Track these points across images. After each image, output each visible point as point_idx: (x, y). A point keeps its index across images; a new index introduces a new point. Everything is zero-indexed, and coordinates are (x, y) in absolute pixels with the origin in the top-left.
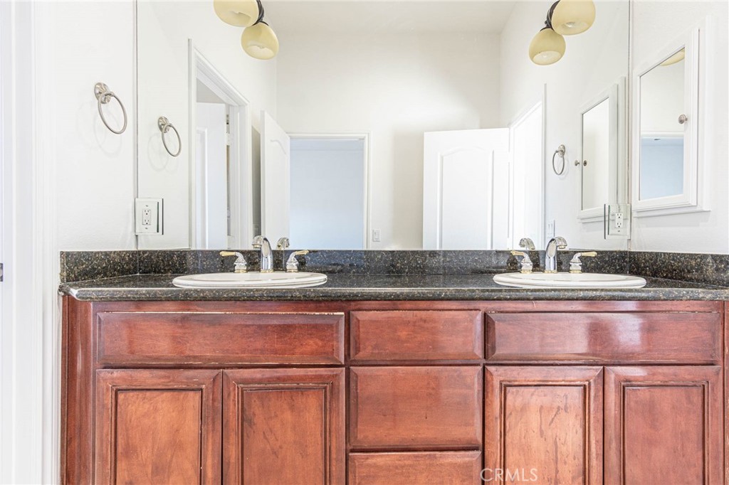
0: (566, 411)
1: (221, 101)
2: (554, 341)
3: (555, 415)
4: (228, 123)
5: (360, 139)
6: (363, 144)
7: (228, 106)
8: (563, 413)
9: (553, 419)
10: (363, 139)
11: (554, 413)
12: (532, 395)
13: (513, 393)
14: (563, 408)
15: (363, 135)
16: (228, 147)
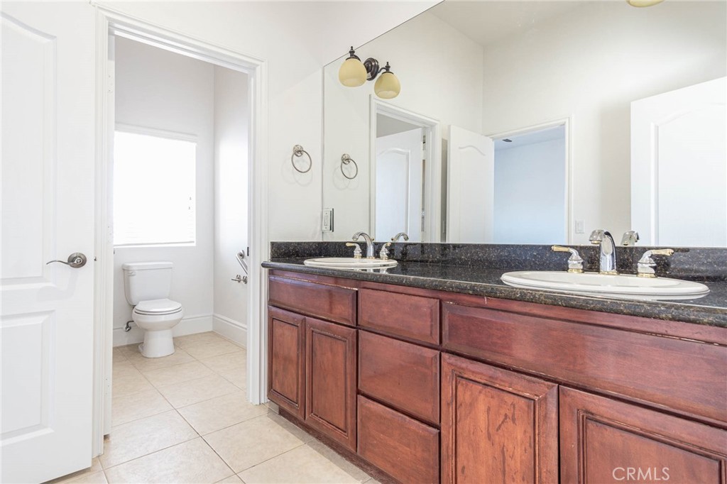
0: (514, 422)
1: (418, 127)
2: (499, 342)
3: (503, 422)
4: (424, 143)
5: (562, 125)
6: (564, 129)
7: (425, 128)
8: (510, 423)
9: (500, 426)
10: (564, 125)
11: (502, 420)
12: (480, 392)
13: (462, 385)
14: (510, 416)
15: (563, 121)
16: (424, 161)
